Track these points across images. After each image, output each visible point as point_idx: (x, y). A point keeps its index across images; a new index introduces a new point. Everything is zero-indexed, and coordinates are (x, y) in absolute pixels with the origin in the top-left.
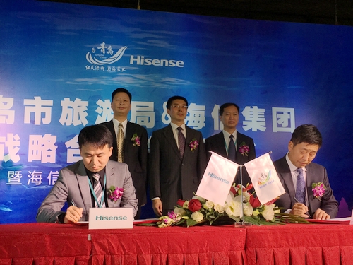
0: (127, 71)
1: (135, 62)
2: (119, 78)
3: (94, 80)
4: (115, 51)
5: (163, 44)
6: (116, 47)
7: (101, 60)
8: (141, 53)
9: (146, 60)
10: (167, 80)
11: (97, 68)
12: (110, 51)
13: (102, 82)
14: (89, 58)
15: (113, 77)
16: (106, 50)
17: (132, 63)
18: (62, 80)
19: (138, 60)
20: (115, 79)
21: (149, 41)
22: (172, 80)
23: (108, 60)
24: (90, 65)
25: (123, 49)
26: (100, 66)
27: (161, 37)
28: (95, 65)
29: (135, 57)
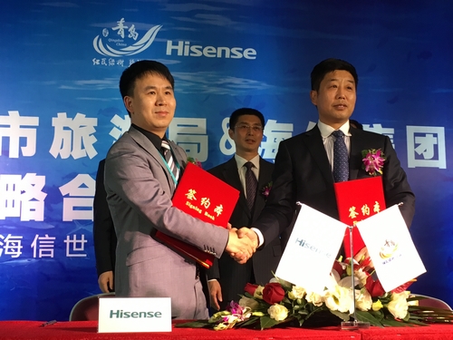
1: (175, 51)
4: (142, 33)
5: (221, 21)
6: (142, 26)
7: (118, 48)
8: (184, 36)
9: (193, 48)
10: (228, 80)
11: (112, 63)
12: (133, 34)
14: (98, 45)
16: (127, 32)
18: (53, 82)
19: (180, 48)
21: (197, 16)
22: (237, 81)
23: (130, 48)
24: (99, 57)
25: (155, 29)
26: (116, 59)
27: (219, 9)
28: (108, 57)
29: (175, 44)
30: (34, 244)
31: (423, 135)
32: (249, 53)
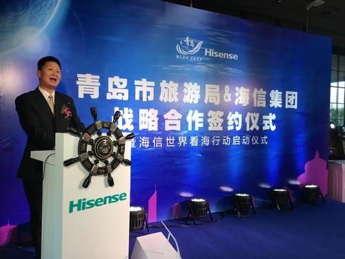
0: (203, 61)
1: (208, 54)
2: (198, 66)
3: (182, 66)
4: (196, 44)
5: (225, 41)
6: (196, 41)
7: (186, 51)
8: (212, 47)
9: (215, 53)
11: (184, 58)
13: (187, 69)
14: (178, 48)
15: (194, 65)
16: (190, 43)
17: (206, 54)
18: (160, 66)
19: (210, 52)
20: (195, 67)
21: (217, 38)
22: (231, 69)
23: (191, 51)
24: (179, 54)
25: (200, 43)
26: (186, 56)
27: (225, 35)
28: (182, 55)
29: (208, 50)
30: (154, 141)
31: (291, 95)
32: (235, 57)
